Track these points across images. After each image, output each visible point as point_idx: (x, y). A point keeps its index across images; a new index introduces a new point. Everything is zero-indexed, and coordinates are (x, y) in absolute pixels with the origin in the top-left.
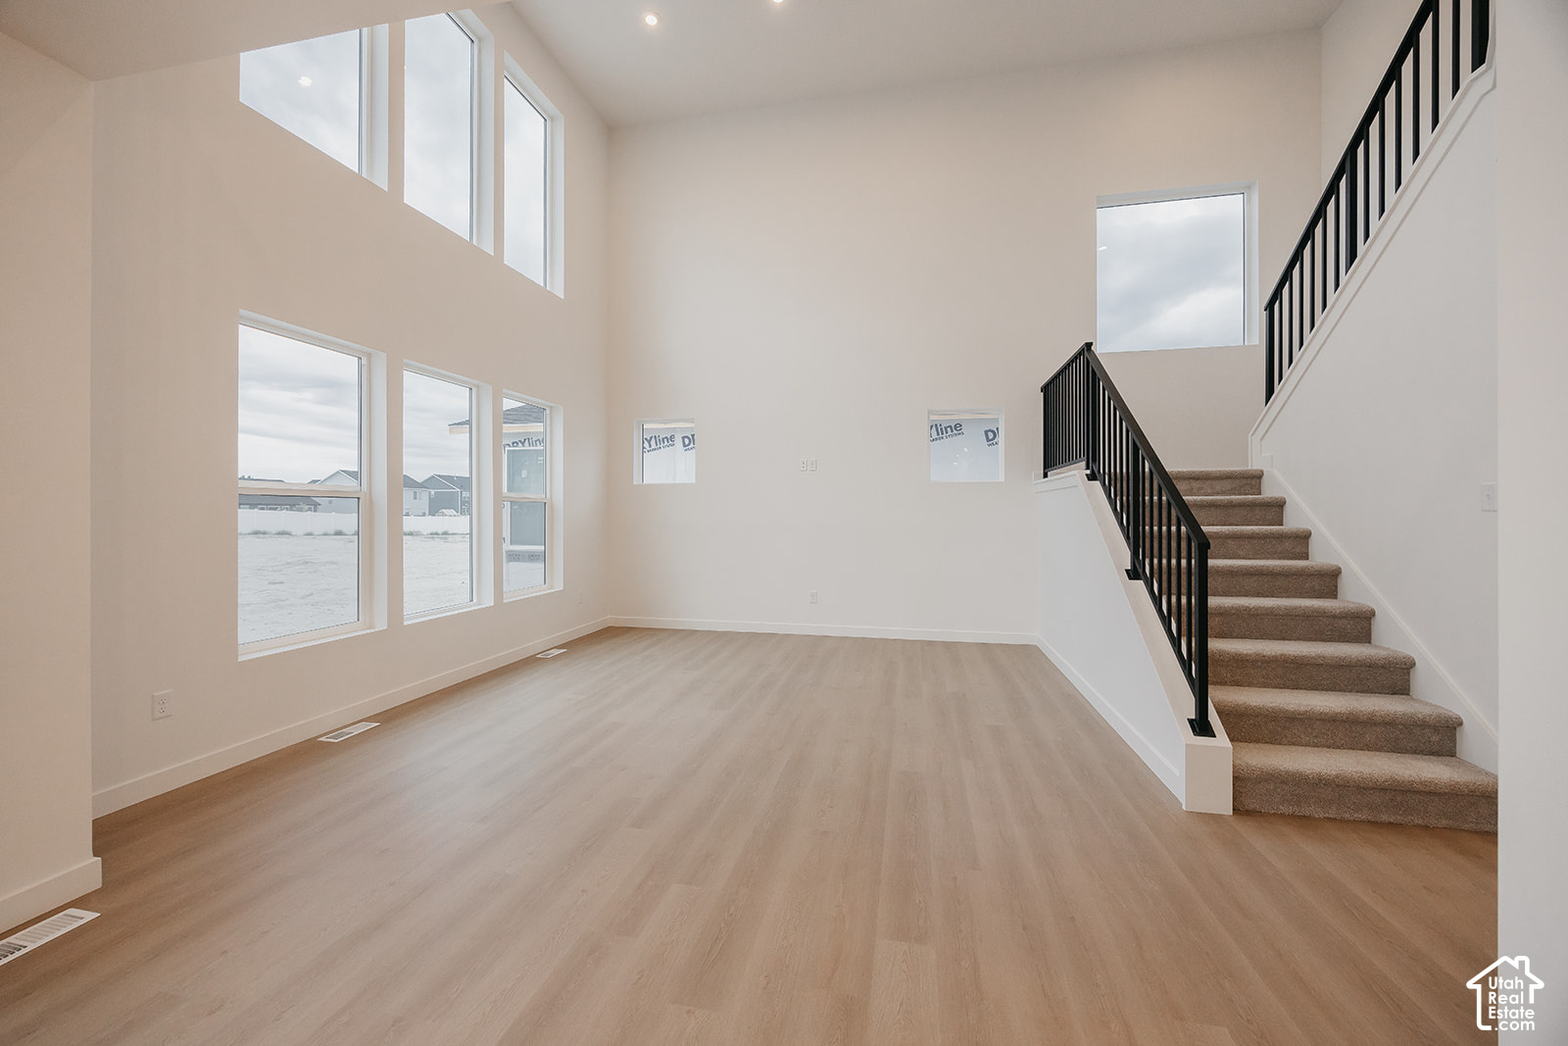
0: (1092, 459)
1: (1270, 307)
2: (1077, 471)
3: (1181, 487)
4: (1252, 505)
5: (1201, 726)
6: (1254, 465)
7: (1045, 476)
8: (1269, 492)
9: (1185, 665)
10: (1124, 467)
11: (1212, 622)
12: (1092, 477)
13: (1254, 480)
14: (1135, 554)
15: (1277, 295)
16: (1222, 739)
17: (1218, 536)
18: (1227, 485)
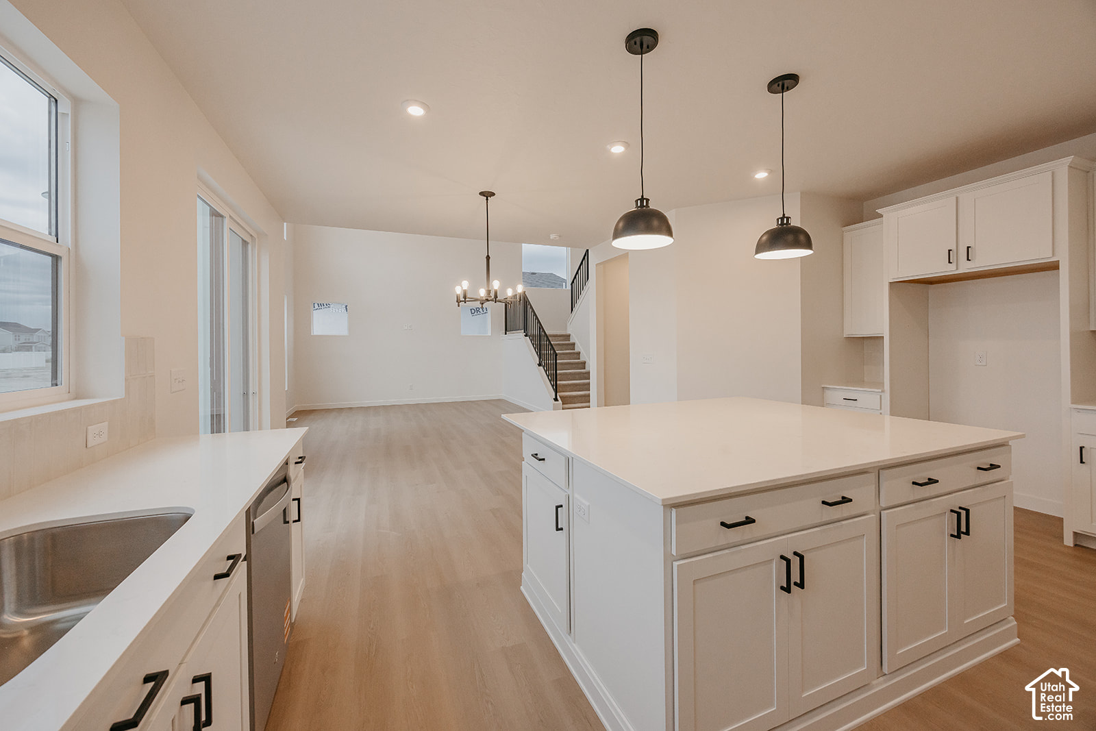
0: (525, 329)
1: (572, 284)
2: (521, 334)
3: (550, 338)
4: (568, 344)
5: (556, 399)
6: (568, 333)
7: (506, 334)
8: (572, 341)
9: (553, 386)
10: (537, 332)
11: (558, 377)
12: (526, 336)
13: (568, 337)
14: (540, 359)
15: (573, 282)
16: (560, 402)
17: (559, 353)
18: (561, 338)
